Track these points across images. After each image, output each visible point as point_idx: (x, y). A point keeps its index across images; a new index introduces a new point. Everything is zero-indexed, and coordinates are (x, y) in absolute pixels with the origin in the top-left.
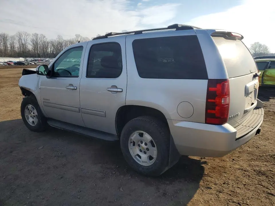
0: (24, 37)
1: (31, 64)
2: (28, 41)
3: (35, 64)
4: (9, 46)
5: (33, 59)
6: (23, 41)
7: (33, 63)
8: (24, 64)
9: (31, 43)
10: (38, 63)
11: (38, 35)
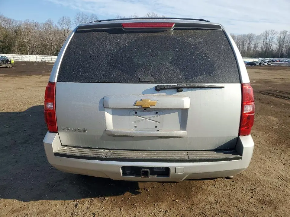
0: (270, 36)
1: (263, 64)
2: (273, 40)
3: (269, 65)
4: (253, 46)
5: (271, 59)
6: (268, 41)
7: (266, 64)
8: (256, 65)
9: (277, 42)
10: (272, 64)
11: (286, 32)
